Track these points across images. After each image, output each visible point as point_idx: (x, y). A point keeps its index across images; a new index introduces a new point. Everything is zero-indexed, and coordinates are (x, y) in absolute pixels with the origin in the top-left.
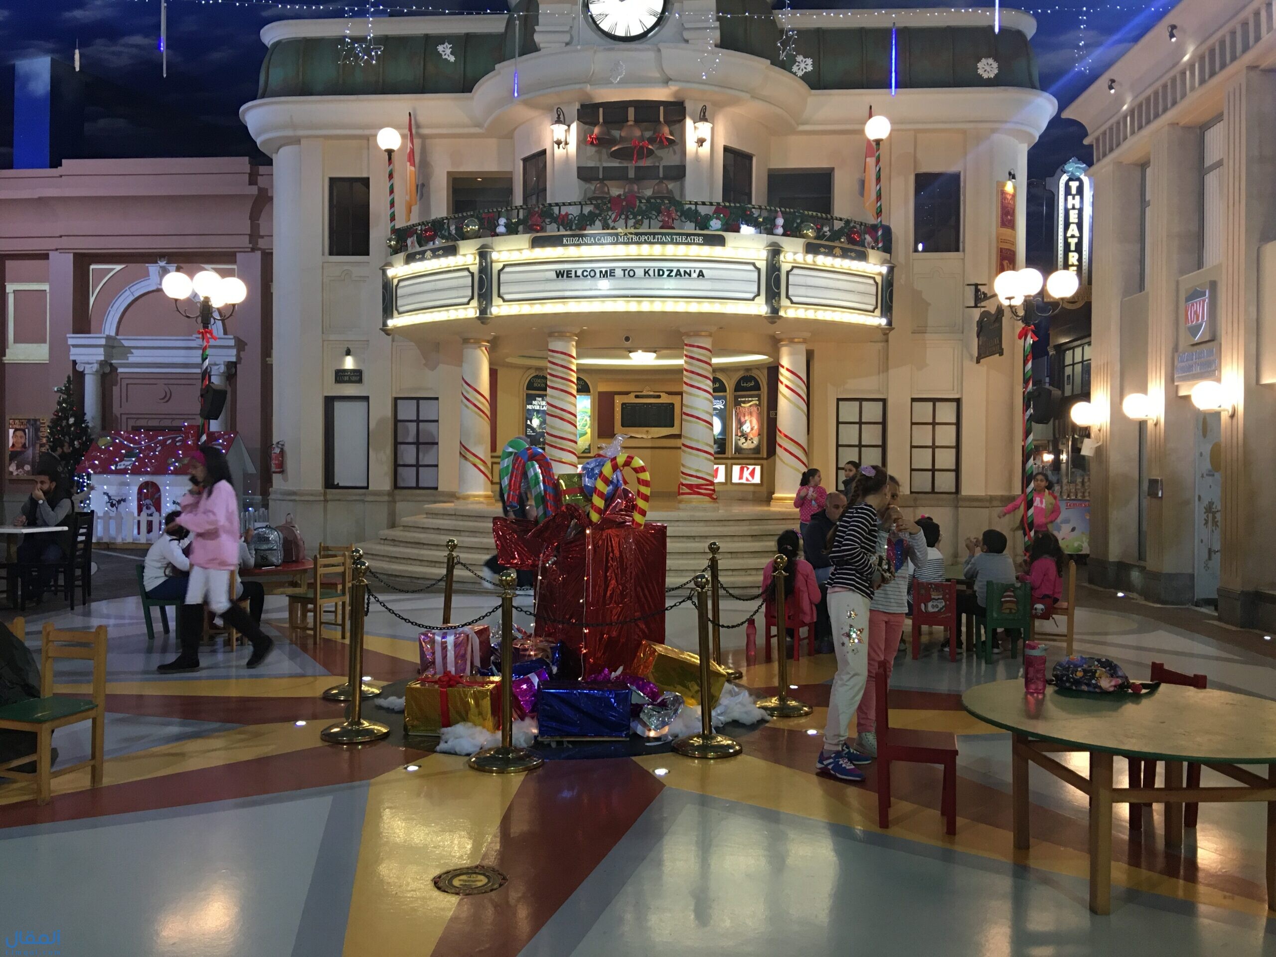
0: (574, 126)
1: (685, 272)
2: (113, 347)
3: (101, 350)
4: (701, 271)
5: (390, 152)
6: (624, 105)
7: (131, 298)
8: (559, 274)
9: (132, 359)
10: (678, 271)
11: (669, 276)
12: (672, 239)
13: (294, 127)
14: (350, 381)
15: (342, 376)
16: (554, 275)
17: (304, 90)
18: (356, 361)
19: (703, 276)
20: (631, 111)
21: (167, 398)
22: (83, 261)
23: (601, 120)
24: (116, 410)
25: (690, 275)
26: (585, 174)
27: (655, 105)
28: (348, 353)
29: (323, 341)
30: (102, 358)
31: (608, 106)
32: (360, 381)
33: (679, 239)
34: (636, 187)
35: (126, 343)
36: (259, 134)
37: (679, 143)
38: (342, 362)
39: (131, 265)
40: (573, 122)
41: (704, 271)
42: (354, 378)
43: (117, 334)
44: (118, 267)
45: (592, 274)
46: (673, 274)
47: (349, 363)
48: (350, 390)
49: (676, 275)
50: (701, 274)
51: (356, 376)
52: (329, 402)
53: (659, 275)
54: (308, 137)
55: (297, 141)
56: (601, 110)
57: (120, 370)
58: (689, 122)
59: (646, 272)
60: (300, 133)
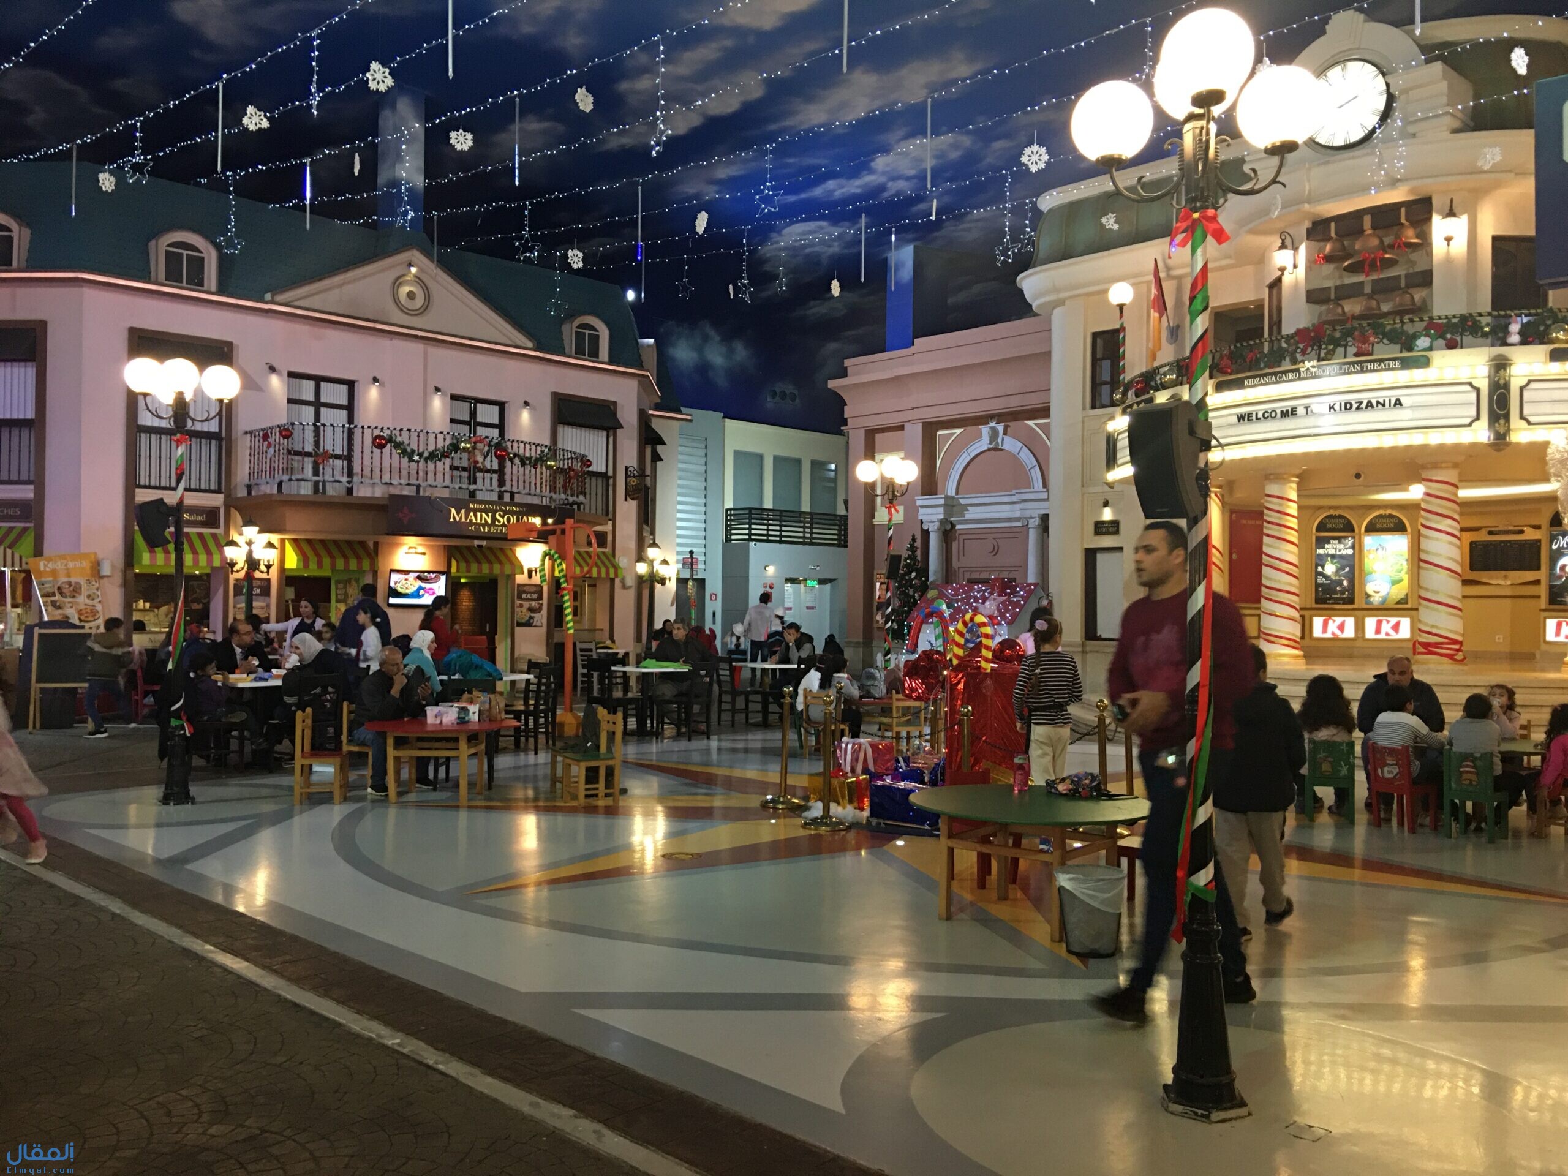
0: (1303, 248)
1: (1378, 402)
2: (953, 506)
3: (941, 510)
4: (1398, 400)
5: (1121, 307)
6: (1358, 215)
7: (969, 459)
8: (1241, 418)
9: (968, 516)
10: (1369, 402)
11: (1358, 408)
12: (1362, 368)
13: (1057, 290)
14: (1108, 533)
15: (1101, 528)
16: (1235, 419)
17: (1065, 254)
18: (1114, 512)
19: (1401, 404)
20: (1367, 220)
21: (995, 551)
22: (930, 429)
23: (1333, 235)
24: (955, 564)
25: (1384, 405)
26: (1314, 296)
27: (1395, 207)
28: (1106, 504)
29: (1083, 495)
30: (942, 517)
31: (1338, 219)
32: (1117, 532)
33: (1370, 366)
34: (1374, 303)
35: (963, 502)
36: (1035, 299)
37: (1425, 243)
38: (1101, 513)
39: (969, 428)
40: (1301, 243)
41: (1403, 400)
42: (1111, 530)
43: (957, 493)
44: (958, 431)
45: (1273, 415)
46: (1364, 405)
47: (1107, 515)
48: (1107, 541)
49: (1367, 407)
50: (1398, 403)
51: (1113, 528)
52: (1091, 555)
53: (1346, 409)
54: (1071, 297)
55: (1061, 303)
56: (1333, 225)
57: (958, 527)
58: (1436, 219)
59: (1331, 407)
60: (1062, 295)
